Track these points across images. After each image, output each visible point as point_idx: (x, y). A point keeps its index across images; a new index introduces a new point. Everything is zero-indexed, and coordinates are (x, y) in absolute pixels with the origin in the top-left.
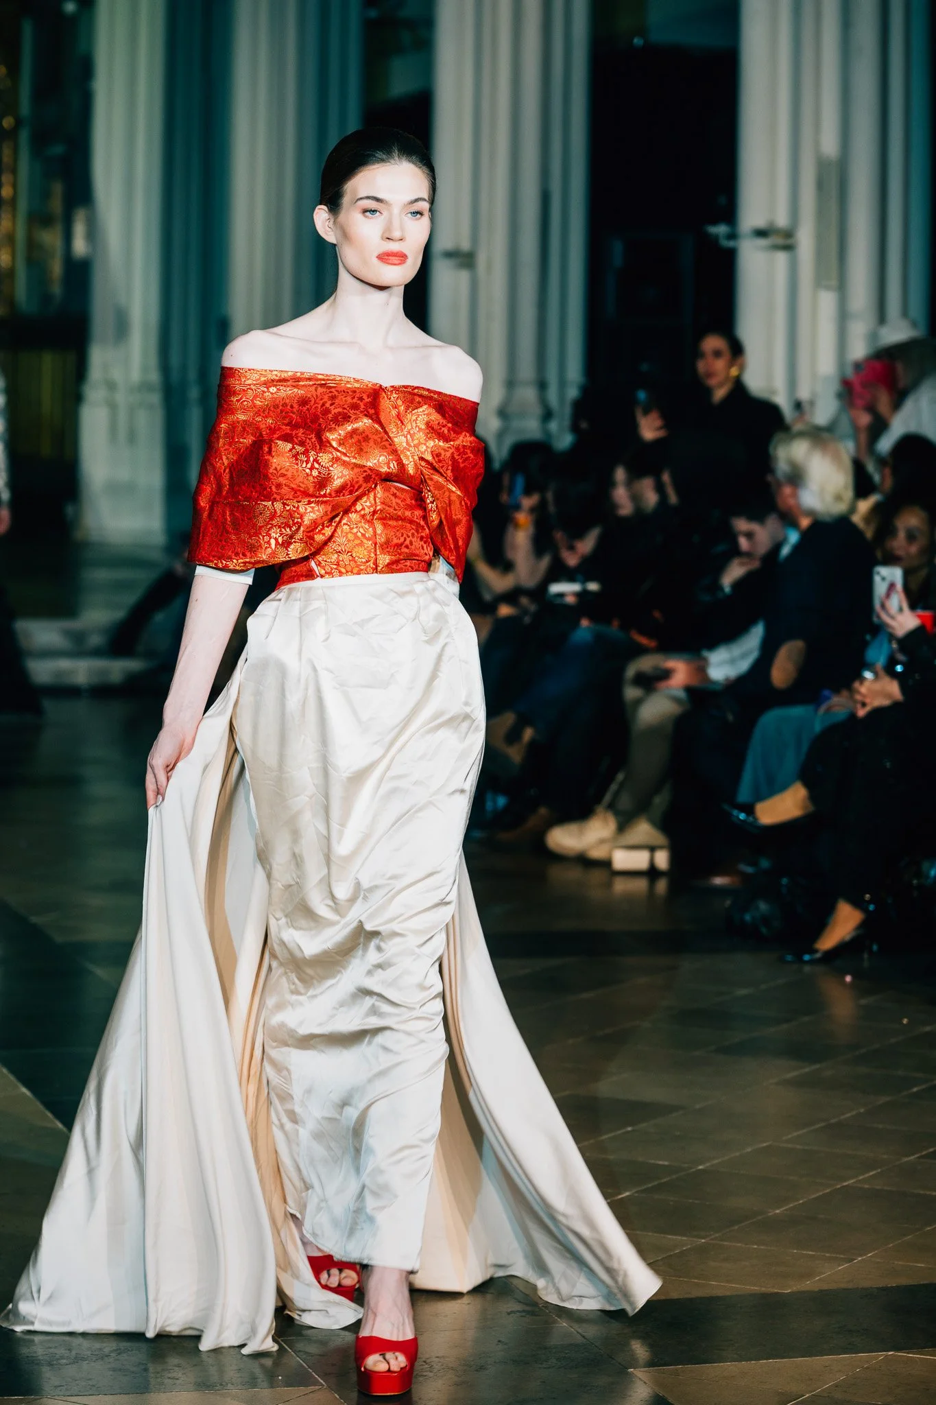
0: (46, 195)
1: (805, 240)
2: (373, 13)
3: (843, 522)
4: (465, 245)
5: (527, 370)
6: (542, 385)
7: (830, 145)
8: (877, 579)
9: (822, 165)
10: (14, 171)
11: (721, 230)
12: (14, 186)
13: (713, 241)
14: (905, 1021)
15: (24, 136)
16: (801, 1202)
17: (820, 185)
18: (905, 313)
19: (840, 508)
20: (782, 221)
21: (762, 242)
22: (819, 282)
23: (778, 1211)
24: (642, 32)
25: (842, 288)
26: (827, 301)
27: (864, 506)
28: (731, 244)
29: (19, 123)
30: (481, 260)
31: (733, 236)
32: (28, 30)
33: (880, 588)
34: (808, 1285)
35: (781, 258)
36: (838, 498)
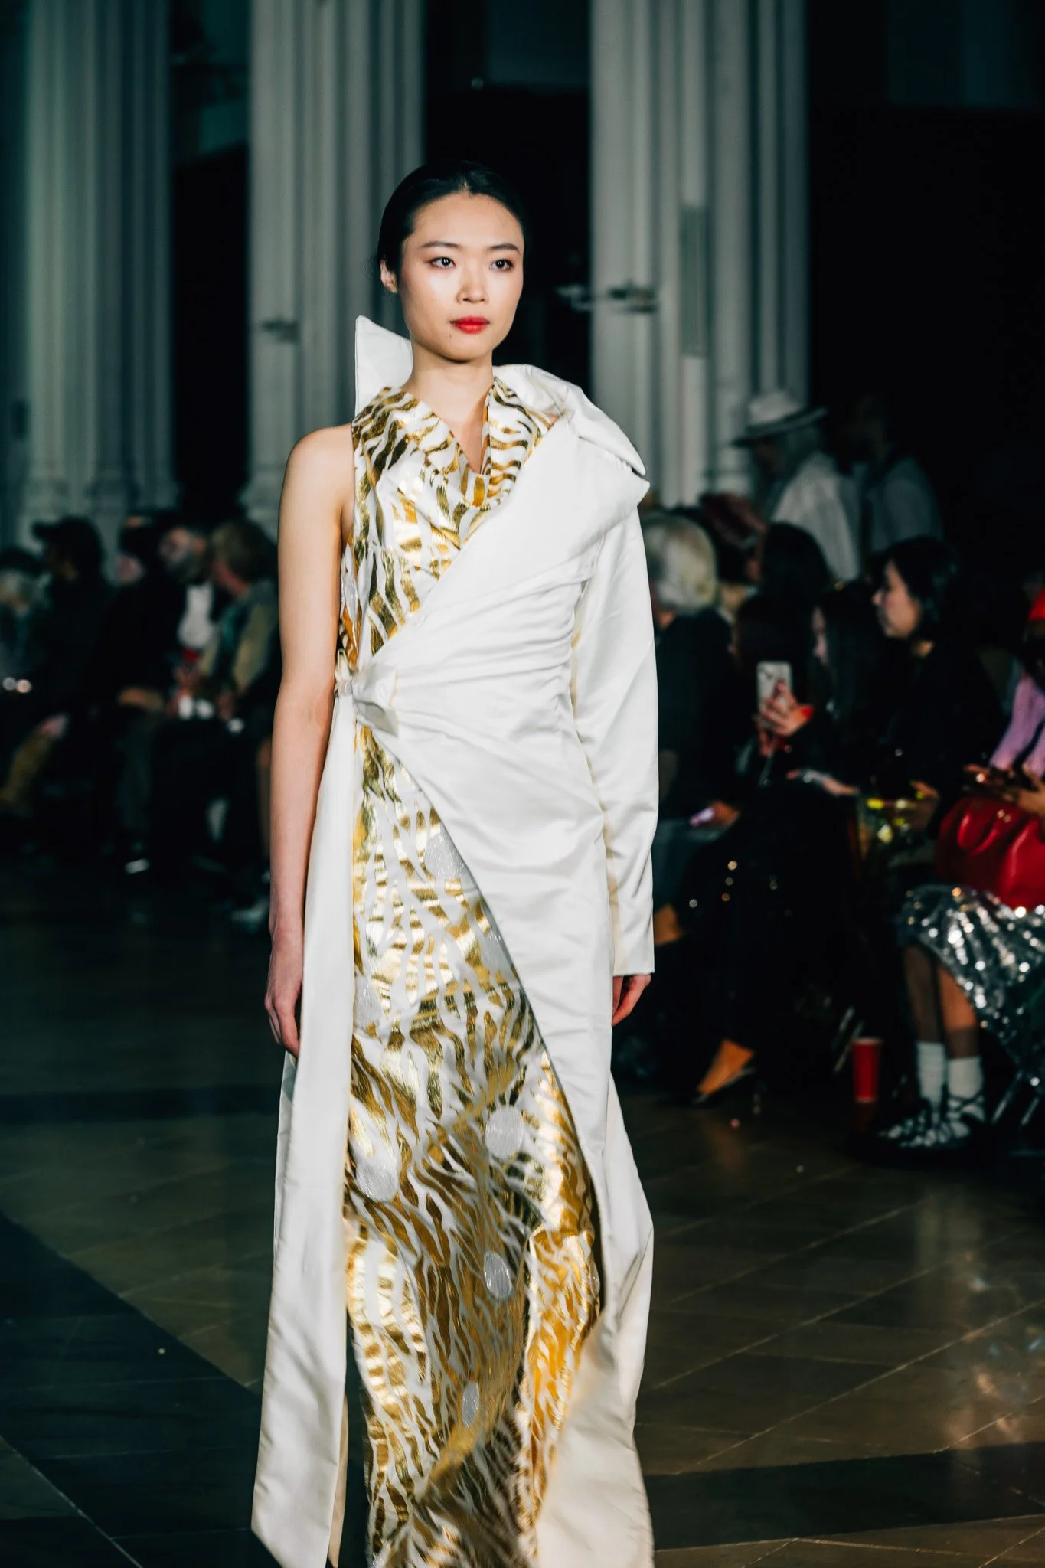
1: (668, 300)
3: (708, 617)
4: (288, 315)
7: (693, 193)
8: (762, 677)
9: (686, 217)
11: (574, 291)
13: (565, 305)
14: (800, 1169)
16: (689, 1373)
17: (684, 238)
18: (781, 381)
19: (704, 600)
20: (641, 279)
21: (620, 304)
22: (685, 346)
23: (663, 1384)
25: (710, 353)
26: (694, 368)
27: (734, 597)
28: (584, 307)
30: (307, 331)
31: (587, 298)
33: (766, 688)
34: (699, 1465)
35: (642, 322)
36: (701, 589)
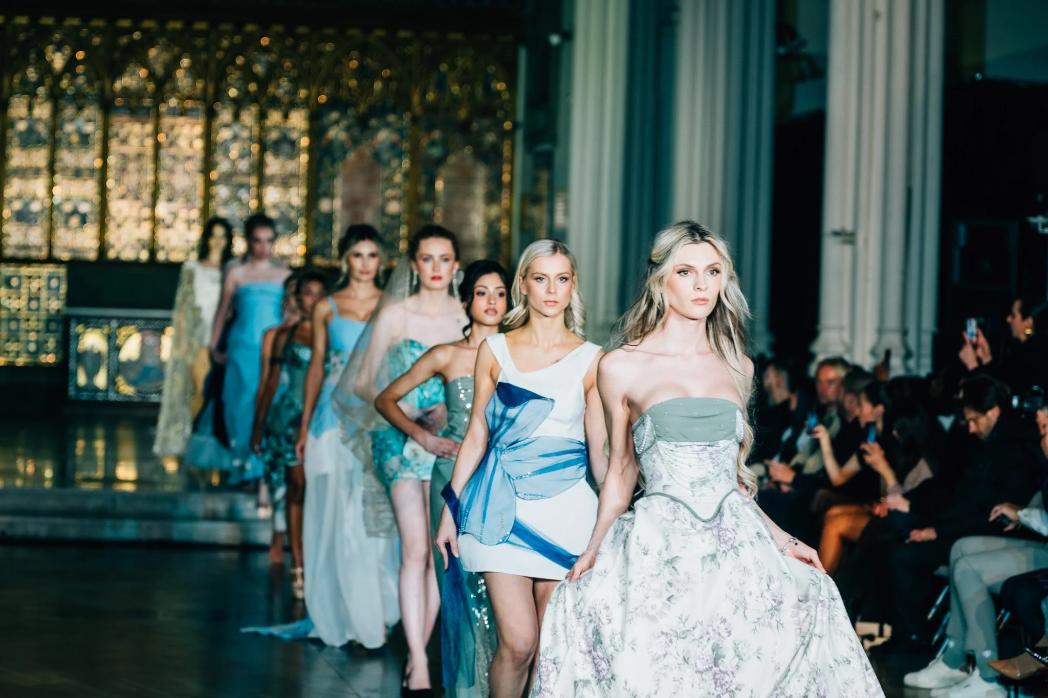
0: (536, 180)
2: (782, 50)
5: (893, 321)
6: (905, 333)
10: (512, 162)
12: (512, 173)
15: (520, 135)
24: (981, 68)
29: (515, 126)
32: (523, 55)
